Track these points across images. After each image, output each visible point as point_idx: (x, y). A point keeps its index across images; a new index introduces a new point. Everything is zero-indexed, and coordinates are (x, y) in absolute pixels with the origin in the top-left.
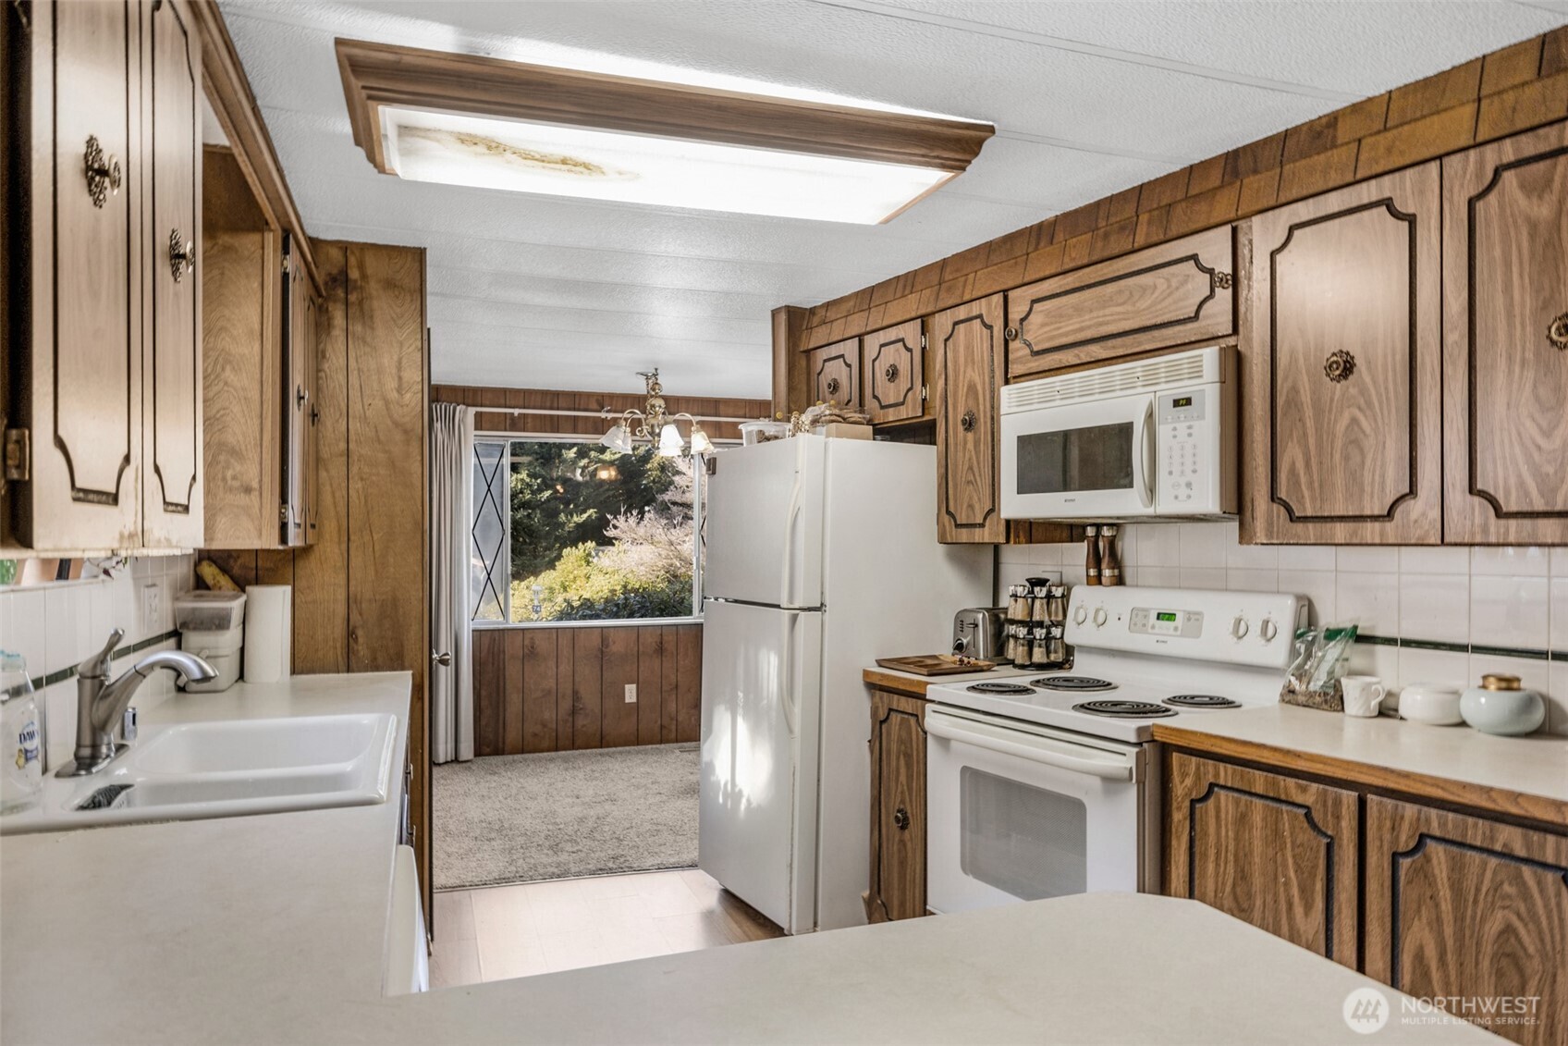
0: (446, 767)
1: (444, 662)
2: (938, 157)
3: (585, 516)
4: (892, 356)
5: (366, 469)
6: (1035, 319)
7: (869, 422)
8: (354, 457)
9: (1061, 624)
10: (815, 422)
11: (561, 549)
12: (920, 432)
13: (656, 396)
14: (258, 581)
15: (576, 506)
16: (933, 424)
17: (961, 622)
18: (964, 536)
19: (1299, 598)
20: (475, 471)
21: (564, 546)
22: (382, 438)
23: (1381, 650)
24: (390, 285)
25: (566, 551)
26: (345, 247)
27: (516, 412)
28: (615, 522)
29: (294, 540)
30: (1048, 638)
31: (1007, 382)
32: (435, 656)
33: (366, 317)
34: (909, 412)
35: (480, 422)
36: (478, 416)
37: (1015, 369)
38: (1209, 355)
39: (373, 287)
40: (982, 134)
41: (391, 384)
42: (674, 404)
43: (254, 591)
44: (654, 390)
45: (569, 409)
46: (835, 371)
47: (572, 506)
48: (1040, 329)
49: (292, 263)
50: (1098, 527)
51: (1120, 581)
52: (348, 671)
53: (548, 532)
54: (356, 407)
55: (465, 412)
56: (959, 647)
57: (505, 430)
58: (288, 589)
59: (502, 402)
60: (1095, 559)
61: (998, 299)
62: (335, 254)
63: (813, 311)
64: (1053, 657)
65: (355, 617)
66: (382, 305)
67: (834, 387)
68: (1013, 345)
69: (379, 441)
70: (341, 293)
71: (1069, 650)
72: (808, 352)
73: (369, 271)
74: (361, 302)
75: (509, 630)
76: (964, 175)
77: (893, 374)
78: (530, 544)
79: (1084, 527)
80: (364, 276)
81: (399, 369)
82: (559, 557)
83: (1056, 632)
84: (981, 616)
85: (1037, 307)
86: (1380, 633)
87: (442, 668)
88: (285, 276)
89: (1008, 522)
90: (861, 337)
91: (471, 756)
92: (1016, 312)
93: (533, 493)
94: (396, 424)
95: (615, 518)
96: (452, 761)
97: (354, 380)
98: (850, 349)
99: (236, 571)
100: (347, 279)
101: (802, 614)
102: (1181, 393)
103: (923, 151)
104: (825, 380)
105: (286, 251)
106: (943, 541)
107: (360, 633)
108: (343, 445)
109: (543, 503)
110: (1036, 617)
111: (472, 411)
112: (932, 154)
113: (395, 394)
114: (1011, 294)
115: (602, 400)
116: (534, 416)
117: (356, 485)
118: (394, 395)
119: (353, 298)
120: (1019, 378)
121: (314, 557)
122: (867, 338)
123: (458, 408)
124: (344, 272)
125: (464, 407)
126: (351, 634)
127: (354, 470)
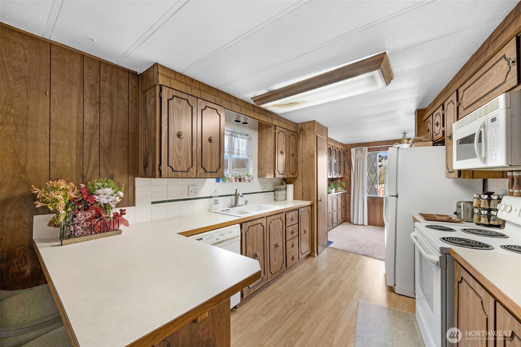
0: (360, 226)
2: (369, 69)
4: (438, 118)
5: (305, 163)
7: (432, 141)
8: (303, 161)
9: (496, 210)
13: (405, 139)
14: (289, 183)
16: (444, 139)
17: (457, 205)
18: (450, 175)
22: (308, 157)
24: (309, 129)
26: (302, 123)
27: (378, 147)
31: (457, 121)
33: (305, 136)
34: (440, 136)
35: (369, 150)
36: (368, 148)
37: (460, 116)
39: (307, 130)
40: (382, 56)
41: (309, 147)
43: (287, 185)
44: (404, 137)
45: (385, 145)
46: (429, 126)
52: (303, 200)
54: (304, 152)
56: (456, 214)
57: (376, 151)
58: (293, 185)
59: (375, 145)
60: (512, 186)
61: (456, 92)
62: (301, 125)
63: (427, 109)
64: (492, 222)
66: (308, 132)
67: (428, 131)
68: (459, 108)
69: (307, 158)
70: (302, 132)
72: (424, 121)
73: (306, 127)
74: (305, 133)
75: (377, 197)
77: (437, 124)
80: (305, 128)
81: (310, 144)
83: (493, 213)
84: (462, 204)
85: (465, 92)
89: (458, 170)
90: (432, 114)
91: (367, 224)
94: (310, 155)
96: (362, 225)
97: (303, 147)
98: (431, 118)
99: (287, 181)
102: (494, 116)
103: (363, 69)
106: (447, 177)
108: (302, 159)
111: (367, 148)
112: (367, 69)
113: (310, 149)
114: (459, 90)
116: (383, 147)
117: (304, 166)
119: (303, 132)
122: (434, 114)
124: (302, 128)
125: (365, 147)
127: (303, 164)
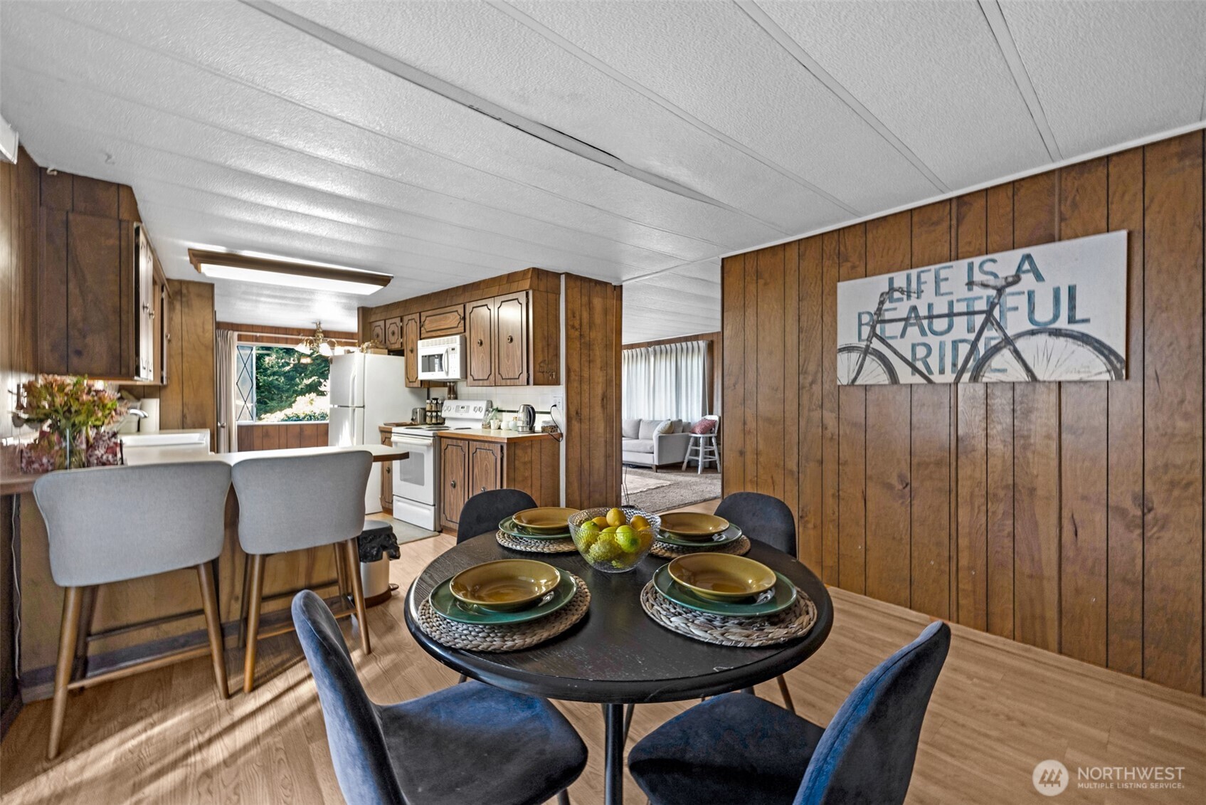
1: (223, 427)
3: (310, 380)
4: (393, 328)
5: (189, 358)
6: (427, 322)
7: (386, 348)
9: (441, 411)
10: (367, 348)
11: (296, 397)
12: (400, 353)
13: (320, 331)
14: (144, 397)
15: (305, 375)
16: (403, 350)
17: (414, 412)
18: (411, 385)
19: (488, 401)
20: (238, 358)
21: (298, 395)
22: (196, 348)
23: (504, 413)
24: (199, 296)
25: (298, 398)
26: (181, 282)
27: (258, 334)
28: (325, 383)
29: (165, 383)
30: (437, 416)
31: (421, 339)
32: (219, 424)
33: (189, 306)
34: (397, 346)
35: (240, 338)
36: (238, 335)
37: (422, 336)
38: (458, 337)
39: (192, 296)
40: (390, 278)
41: (200, 330)
42: (327, 334)
43: (144, 400)
44: (319, 327)
46: (378, 330)
47: (303, 375)
48: (429, 325)
49: (164, 295)
50: (450, 382)
51: (456, 398)
52: (182, 428)
53: (289, 389)
54: (185, 337)
55: (233, 334)
56: (412, 419)
57: (253, 341)
58: (158, 400)
59: (251, 330)
60: (450, 392)
61: (418, 314)
62: (176, 284)
63: (372, 309)
64: (438, 421)
65: (185, 410)
66: (196, 303)
67: (378, 336)
68: (422, 329)
69: (194, 349)
70: (179, 298)
71: (444, 419)
72: (370, 323)
73: (191, 291)
74: (187, 301)
76: (386, 288)
77: (393, 333)
78: (278, 395)
79: (446, 382)
80: (189, 293)
82: (295, 401)
83: (439, 414)
84: (419, 410)
85: (428, 318)
86: (503, 409)
87: (222, 429)
88: (162, 300)
89: (421, 381)
90: (385, 320)
92: (423, 319)
93: (279, 367)
94: (202, 344)
95: (325, 381)
97: (185, 328)
98: (382, 323)
99: (135, 393)
100: (181, 293)
101: (356, 409)
102: (453, 347)
104: (375, 333)
105: (162, 291)
106: (406, 386)
107: (188, 416)
108: (180, 351)
109: (286, 372)
110: (433, 409)
111: (236, 334)
112: (377, 282)
114: (422, 314)
115: (299, 331)
116: (266, 336)
117: (185, 365)
118: (201, 334)
119: (184, 299)
120: (424, 338)
121: (168, 390)
122: (387, 321)
123: (229, 332)
124: (181, 291)
125: (232, 331)
126: (184, 416)
127: (184, 359)
